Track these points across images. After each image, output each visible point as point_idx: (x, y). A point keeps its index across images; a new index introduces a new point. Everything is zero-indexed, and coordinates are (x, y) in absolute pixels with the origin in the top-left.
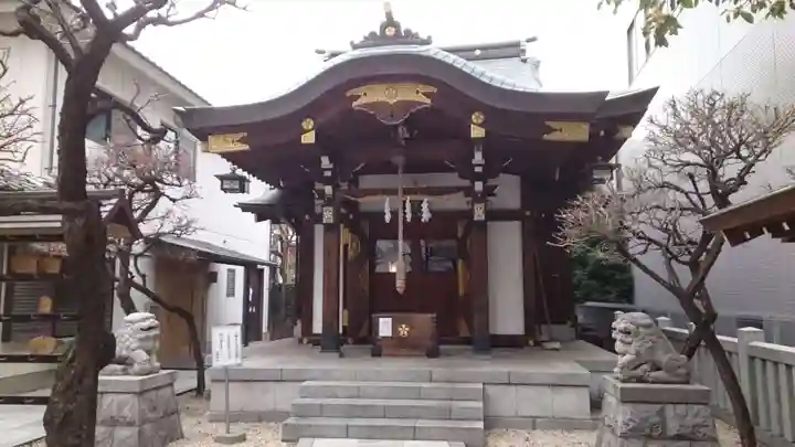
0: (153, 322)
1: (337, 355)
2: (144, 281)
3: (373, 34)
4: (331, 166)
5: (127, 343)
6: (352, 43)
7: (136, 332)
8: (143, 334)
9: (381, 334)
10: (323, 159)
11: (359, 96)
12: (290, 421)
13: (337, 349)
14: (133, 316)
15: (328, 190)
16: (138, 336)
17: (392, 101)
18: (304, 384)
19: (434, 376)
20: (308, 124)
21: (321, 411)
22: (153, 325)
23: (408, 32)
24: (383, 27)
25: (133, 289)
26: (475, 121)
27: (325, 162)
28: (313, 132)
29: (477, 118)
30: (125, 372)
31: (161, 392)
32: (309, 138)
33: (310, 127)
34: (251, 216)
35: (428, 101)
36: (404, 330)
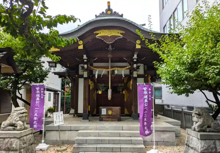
0: (25, 111)
1: (88, 121)
2: (22, 96)
3: (103, 13)
4: (87, 58)
5: (15, 118)
6: (96, 15)
7: (18, 114)
8: (21, 115)
9: (102, 114)
10: (84, 55)
11: (98, 34)
12: (75, 145)
13: (88, 119)
14: (17, 108)
15: (86, 66)
16: (19, 116)
17: (109, 36)
18: (79, 131)
19: (124, 129)
20: (81, 42)
21: (86, 142)
22: (25, 112)
23: (115, 12)
24: (107, 10)
25: (17, 99)
26: (137, 43)
27: (85, 57)
28: (82, 45)
29: (138, 42)
30: (14, 130)
31: (28, 137)
32: (81, 47)
33: (81, 43)
34: (57, 76)
35: (122, 36)
36: (110, 112)
